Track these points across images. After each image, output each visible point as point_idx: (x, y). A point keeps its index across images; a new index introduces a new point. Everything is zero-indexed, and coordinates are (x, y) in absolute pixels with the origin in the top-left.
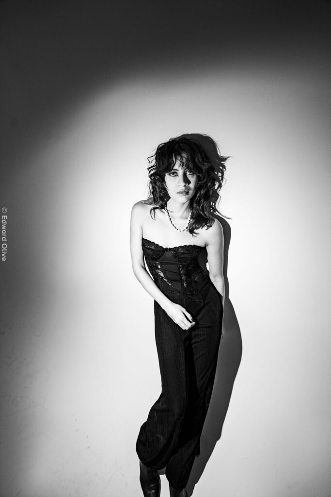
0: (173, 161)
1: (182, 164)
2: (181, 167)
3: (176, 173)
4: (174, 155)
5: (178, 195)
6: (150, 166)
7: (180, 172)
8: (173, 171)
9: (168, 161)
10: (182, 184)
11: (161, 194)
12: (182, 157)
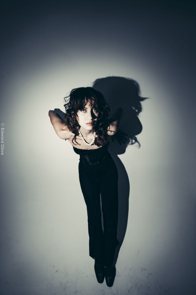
0: (85, 102)
1: (91, 104)
2: (90, 106)
3: (86, 110)
4: (86, 98)
5: (86, 125)
6: (66, 103)
7: (89, 110)
8: (84, 109)
9: (81, 102)
10: (90, 118)
11: (74, 124)
12: (91, 100)
